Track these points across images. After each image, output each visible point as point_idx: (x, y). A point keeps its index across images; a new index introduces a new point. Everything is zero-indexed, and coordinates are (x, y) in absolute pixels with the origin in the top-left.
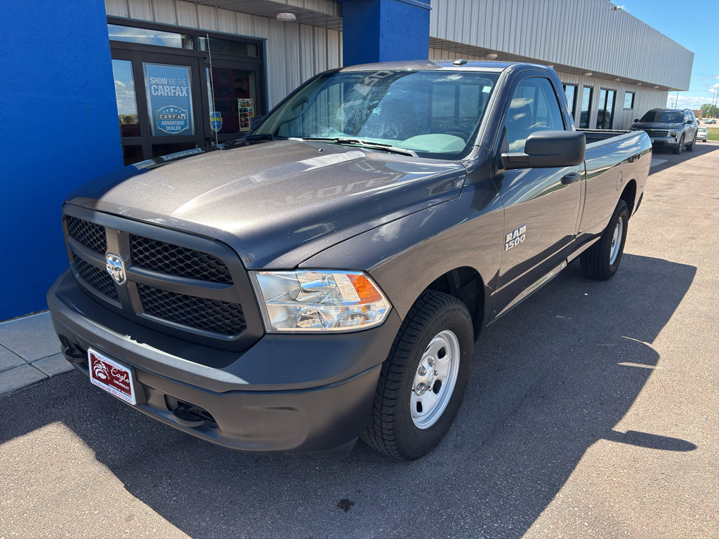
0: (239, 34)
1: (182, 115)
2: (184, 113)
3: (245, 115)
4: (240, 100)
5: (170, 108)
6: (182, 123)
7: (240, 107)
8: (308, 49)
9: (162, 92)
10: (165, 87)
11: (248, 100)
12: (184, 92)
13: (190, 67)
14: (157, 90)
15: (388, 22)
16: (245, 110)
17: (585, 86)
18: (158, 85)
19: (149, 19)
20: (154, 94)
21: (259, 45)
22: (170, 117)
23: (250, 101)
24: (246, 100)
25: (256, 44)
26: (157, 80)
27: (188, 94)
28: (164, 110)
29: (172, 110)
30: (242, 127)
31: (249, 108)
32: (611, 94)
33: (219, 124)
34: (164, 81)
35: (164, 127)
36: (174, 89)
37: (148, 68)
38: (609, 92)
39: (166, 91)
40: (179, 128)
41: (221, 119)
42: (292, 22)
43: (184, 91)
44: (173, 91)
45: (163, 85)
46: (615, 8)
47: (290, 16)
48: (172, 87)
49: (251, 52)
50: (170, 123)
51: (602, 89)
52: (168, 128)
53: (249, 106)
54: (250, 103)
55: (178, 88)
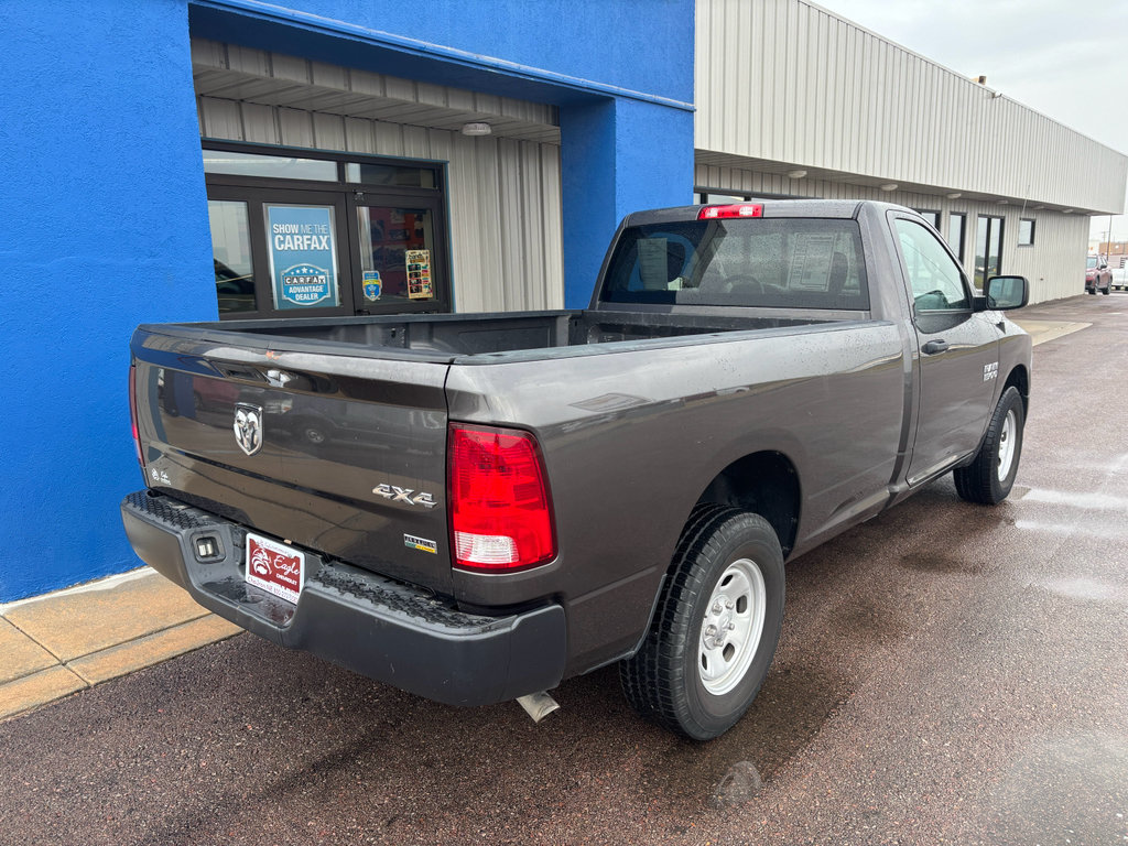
0: (407, 155)
1: (320, 277)
2: (323, 274)
3: (416, 275)
4: (408, 253)
5: (302, 267)
6: (321, 289)
7: (408, 263)
8: (512, 177)
9: (291, 245)
10: (295, 237)
11: (421, 252)
12: (324, 244)
13: (332, 207)
14: (283, 242)
15: (628, 130)
16: (417, 268)
17: (952, 213)
18: (284, 235)
19: (272, 141)
20: (277, 247)
21: (437, 171)
22: (302, 280)
23: (424, 253)
24: (418, 252)
25: (434, 170)
26: (283, 228)
27: (329, 246)
28: (294, 270)
29: (304, 270)
30: (412, 292)
31: (422, 264)
32: (996, 223)
33: (377, 289)
34: (294, 228)
35: (293, 296)
36: (308, 239)
37: (272, 211)
38: (993, 220)
39: (296, 243)
40: (316, 296)
41: (379, 282)
42: (485, 137)
43: (324, 241)
44: (306, 242)
45: (292, 235)
46: (993, 96)
47: (483, 130)
48: (306, 237)
49: (426, 181)
50: (302, 289)
51: (980, 216)
52: (299, 297)
53: (422, 260)
54: (424, 256)
55: (315, 237)
